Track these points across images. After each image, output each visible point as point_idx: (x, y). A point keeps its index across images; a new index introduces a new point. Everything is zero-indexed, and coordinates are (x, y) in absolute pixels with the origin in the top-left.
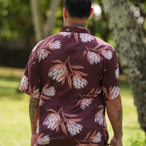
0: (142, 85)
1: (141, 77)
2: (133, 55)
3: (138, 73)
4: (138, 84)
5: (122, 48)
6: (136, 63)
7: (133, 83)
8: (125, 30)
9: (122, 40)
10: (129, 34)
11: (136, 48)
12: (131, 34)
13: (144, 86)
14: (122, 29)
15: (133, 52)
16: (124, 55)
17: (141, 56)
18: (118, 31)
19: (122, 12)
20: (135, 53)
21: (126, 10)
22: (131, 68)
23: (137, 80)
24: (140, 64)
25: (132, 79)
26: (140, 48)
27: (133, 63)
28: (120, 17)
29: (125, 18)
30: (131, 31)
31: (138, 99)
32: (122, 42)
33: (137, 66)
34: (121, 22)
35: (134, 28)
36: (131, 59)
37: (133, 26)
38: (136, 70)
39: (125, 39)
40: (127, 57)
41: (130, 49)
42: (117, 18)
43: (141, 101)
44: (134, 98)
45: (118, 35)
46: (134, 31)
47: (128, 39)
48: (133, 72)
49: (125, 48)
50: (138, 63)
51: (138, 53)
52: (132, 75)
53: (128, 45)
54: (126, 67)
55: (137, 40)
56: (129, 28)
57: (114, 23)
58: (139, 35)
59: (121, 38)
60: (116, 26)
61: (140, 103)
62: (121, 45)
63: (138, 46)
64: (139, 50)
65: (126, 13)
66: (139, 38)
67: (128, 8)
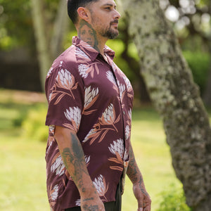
0: (176, 116)
1: (175, 103)
2: (164, 73)
3: (171, 98)
4: (171, 113)
5: (148, 62)
6: (168, 84)
7: (164, 112)
8: (152, 36)
9: (148, 50)
10: (157, 42)
11: (168, 62)
12: (161, 42)
13: (179, 117)
14: (147, 35)
15: (163, 68)
16: (151, 72)
17: (174, 73)
18: (142, 37)
19: (147, 11)
20: (166, 70)
21: (154, 7)
22: (161, 90)
23: (170, 109)
24: (173, 86)
25: (163, 107)
26: (173, 62)
27: (164, 84)
28: (145, 17)
29: (153, 19)
30: (161, 37)
31: (171, 135)
32: (148, 54)
33: (170, 88)
34: (146, 24)
35: (165, 33)
36: (160, 77)
37: (163, 30)
38: (168, 93)
39: (152, 49)
40: (155, 75)
41: (159, 64)
42: (141, 18)
43: (176, 138)
44: (166, 133)
45: (143, 43)
46: (165, 38)
47: (155, 48)
48: (165, 97)
49: (152, 63)
50: (170, 84)
51: (170, 69)
52: (162, 102)
53: (157, 58)
54: (154, 90)
55: (169, 51)
56: (157, 34)
57: (136, 26)
58: (172, 43)
59: (147, 47)
60: (139, 30)
61: (175, 142)
62: (147, 58)
63: (171, 59)
64: (171, 65)
65: (153, 11)
66: (172, 48)
67: (156, 5)
